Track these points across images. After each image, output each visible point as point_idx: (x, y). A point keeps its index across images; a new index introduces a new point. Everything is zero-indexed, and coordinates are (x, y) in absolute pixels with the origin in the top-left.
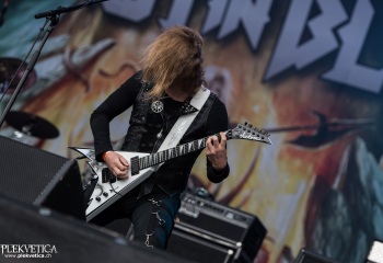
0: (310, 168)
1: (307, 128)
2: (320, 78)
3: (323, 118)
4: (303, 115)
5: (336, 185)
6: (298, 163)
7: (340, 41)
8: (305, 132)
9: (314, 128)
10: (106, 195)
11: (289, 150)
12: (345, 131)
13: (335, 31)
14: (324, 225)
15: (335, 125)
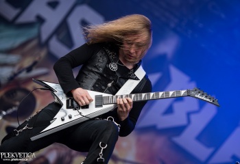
2: (170, 139)
7: (189, 121)
13: (189, 114)
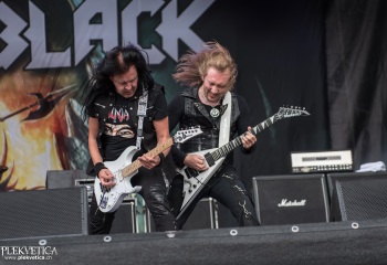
0: (48, 131)
1: (31, 106)
2: (24, 70)
3: (39, 95)
4: (25, 100)
5: (70, 135)
6: (37, 131)
7: (29, 42)
8: (32, 109)
9: (37, 104)
10: (195, 186)
11: (27, 125)
12: (59, 98)
13: (22, 35)
14: (75, 162)
15: (51, 96)
